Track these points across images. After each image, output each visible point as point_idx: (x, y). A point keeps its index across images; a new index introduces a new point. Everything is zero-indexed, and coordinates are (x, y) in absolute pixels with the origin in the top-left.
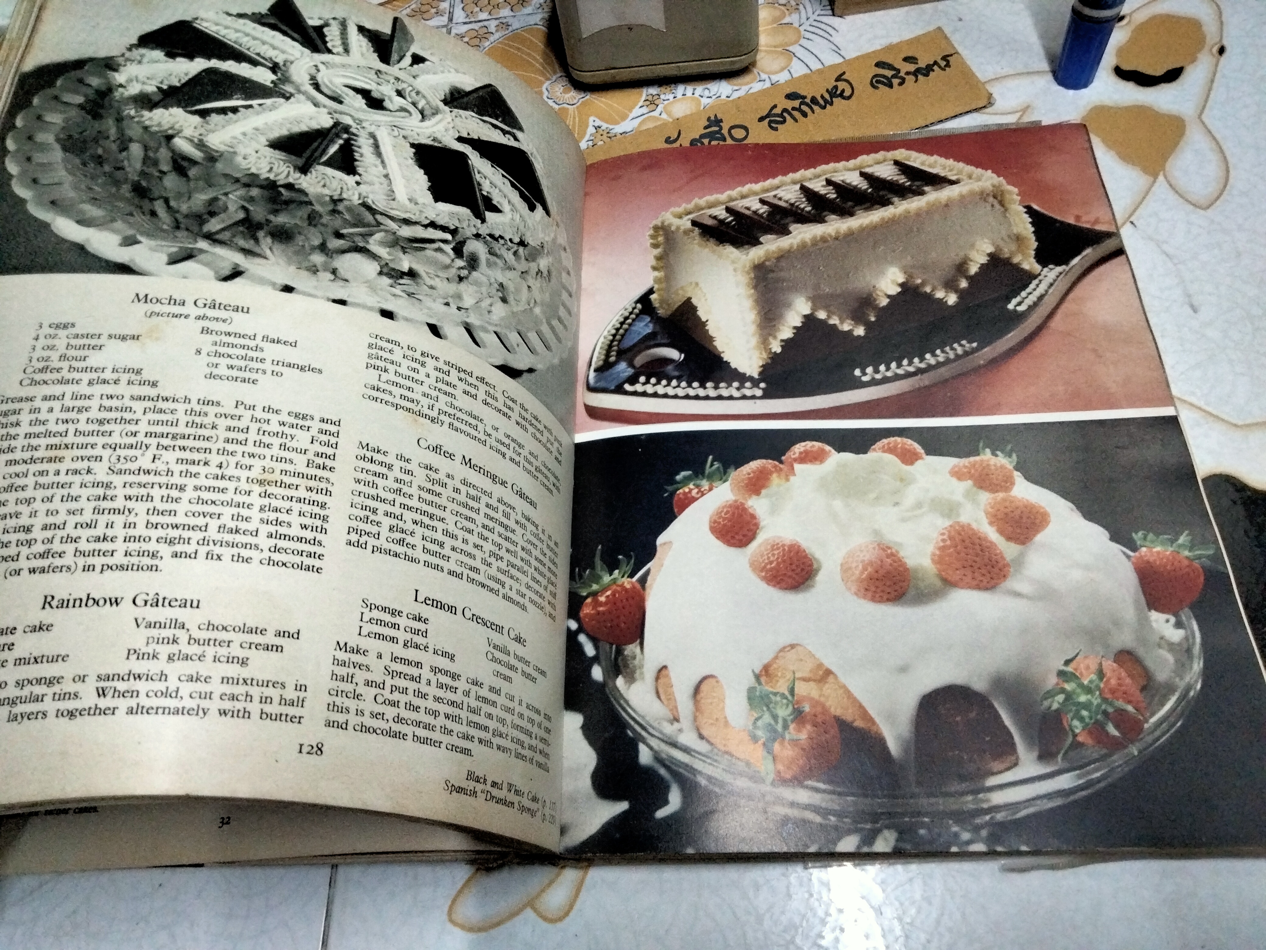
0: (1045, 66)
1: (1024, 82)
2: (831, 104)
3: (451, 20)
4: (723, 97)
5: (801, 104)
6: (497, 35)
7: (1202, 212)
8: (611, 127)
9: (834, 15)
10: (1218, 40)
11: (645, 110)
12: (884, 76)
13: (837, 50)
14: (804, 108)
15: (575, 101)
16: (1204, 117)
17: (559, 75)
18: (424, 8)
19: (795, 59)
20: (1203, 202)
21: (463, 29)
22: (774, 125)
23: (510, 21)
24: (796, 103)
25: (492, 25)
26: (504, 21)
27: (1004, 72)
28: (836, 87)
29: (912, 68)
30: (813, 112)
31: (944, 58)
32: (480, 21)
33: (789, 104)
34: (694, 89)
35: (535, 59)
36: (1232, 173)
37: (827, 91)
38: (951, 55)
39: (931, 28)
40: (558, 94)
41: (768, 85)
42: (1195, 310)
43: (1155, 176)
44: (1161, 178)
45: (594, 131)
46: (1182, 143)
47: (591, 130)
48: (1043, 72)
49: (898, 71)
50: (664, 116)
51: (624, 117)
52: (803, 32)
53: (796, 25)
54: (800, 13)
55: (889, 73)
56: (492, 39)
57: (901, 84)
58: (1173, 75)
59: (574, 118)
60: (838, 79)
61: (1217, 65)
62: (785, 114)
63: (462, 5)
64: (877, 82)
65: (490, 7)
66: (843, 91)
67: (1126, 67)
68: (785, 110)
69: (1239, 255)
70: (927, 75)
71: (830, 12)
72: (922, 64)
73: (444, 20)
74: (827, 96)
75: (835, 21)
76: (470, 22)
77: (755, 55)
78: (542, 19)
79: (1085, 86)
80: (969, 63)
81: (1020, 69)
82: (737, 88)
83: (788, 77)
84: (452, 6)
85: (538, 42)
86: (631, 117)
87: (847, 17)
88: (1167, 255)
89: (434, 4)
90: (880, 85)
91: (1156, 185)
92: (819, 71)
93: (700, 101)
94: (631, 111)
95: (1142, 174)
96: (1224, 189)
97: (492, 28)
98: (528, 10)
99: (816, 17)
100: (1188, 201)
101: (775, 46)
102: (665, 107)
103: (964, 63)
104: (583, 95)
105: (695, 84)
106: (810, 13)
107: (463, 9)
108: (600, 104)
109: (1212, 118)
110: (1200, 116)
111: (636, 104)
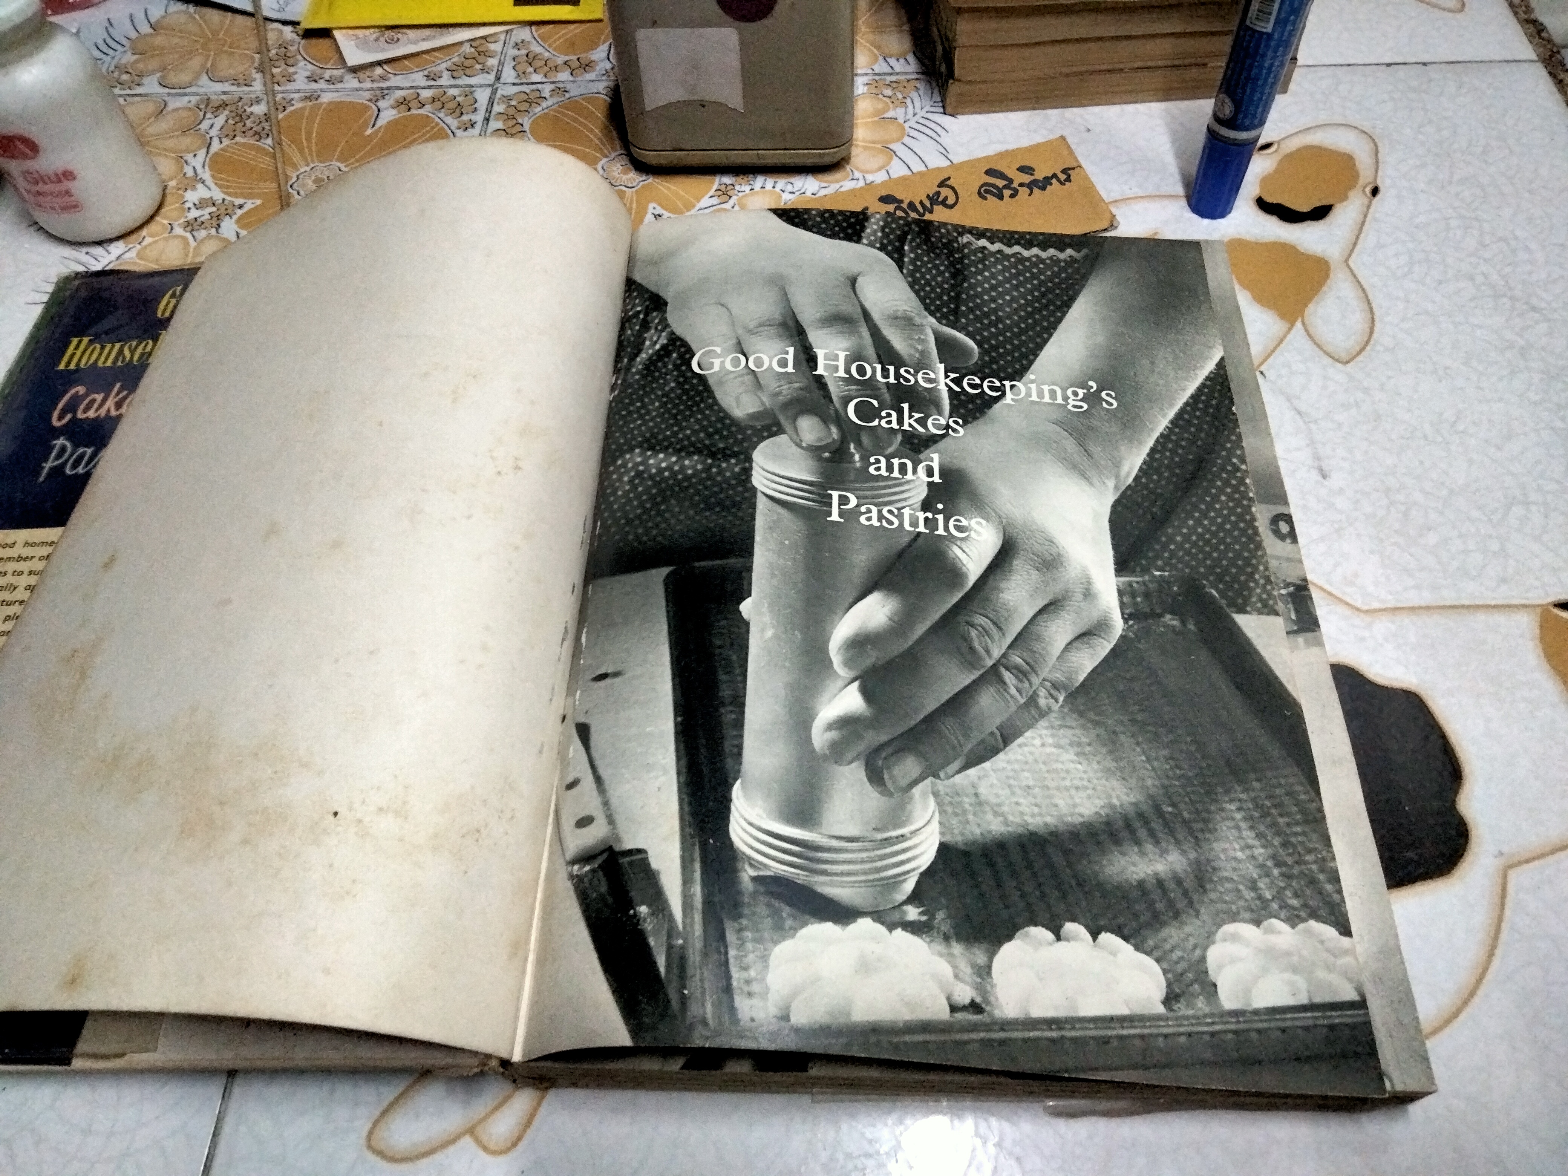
0: (1180, 190)
1: (1154, 206)
2: (932, 212)
3: (498, 78)
4: (808, 194)
5: (896, 209)
6: (550, 102)
7: (1341, 366)
9: (944, 113)
10: (1371, 180)
11: (715, 201)
12: (994, 186)
13: (944, 153)
15: (634, 184)
16: (1351, 262)
17: (619, 152)
18: (468, 63)
19: (895, 157)
20: (1344, 356)
21: (512, 90)
23: (569, 86)
24: (891, 208)
25: (547, 90)
26: (561, 85)
27: (1133, 193)
28: (938, 193)
29: (1027, 179)
31: (1064, 171)
32: (532, 83)
34: (775, 182)
35: (591, 131)
36: (1378, 326)
37: (928, 196)
38: (1073, 169)
39: (1058, 136)
40: (615, 174)
41: (861, 184)
42: (1324, 477)
43: (1292, 323)
44: (1299, 324)
46: (1325, 288)
48: (1179, 196)
49: (1011, 181)
51: (689, 207)
52: (908, 130)
53: (901, 121)
54: (906, 107)
55: (1001, 183)
56: (544, 104)
57: (1012, 196)
58: (1320, 213)
59: (631, 202)
60: (942, 184)
61: (1369, 207)
63: (514, 63)
64: (986, 191)
65: (546, 69)
66: (946, 198)
67: (1269, 199)
69: (1378, 417)
70: (1043, 188)
71: (941, 110)
72: (1039, 175)
73: (491, 78)
74: (927, 203)
75: (946, 120)
76: (521, 84)
77: (849, 150)
78: (605, 88)
79: (1222, 215)
80: (1093, 179)
81: (1151, 191)
82: (825, 185)
83: (886, 177)
84: (501, 63)
85: (600, 115)
86: (697, 208)
87: (960, 117)
88: (1299, 413)
89: (481, 59)
90: (988, 196)
91: (1293, 332)
92: (921, 174)
93: (780, 196)
94: (699, 201)
95: (1278, 319)
96: (1367, 342)
97: (546, 93)
98: (592, 76)
99: (923, 113)
100: (1327, 353)
101: (874, 142)
102: (739, 200)
103: (1087, 178)
104: (644, 178)
105: (777, 176)
106: (918, 109)
107: (514, 68)
108: (663, 190)
109: (1360, 263)
110: (1346, 260)
111: (707, 193)
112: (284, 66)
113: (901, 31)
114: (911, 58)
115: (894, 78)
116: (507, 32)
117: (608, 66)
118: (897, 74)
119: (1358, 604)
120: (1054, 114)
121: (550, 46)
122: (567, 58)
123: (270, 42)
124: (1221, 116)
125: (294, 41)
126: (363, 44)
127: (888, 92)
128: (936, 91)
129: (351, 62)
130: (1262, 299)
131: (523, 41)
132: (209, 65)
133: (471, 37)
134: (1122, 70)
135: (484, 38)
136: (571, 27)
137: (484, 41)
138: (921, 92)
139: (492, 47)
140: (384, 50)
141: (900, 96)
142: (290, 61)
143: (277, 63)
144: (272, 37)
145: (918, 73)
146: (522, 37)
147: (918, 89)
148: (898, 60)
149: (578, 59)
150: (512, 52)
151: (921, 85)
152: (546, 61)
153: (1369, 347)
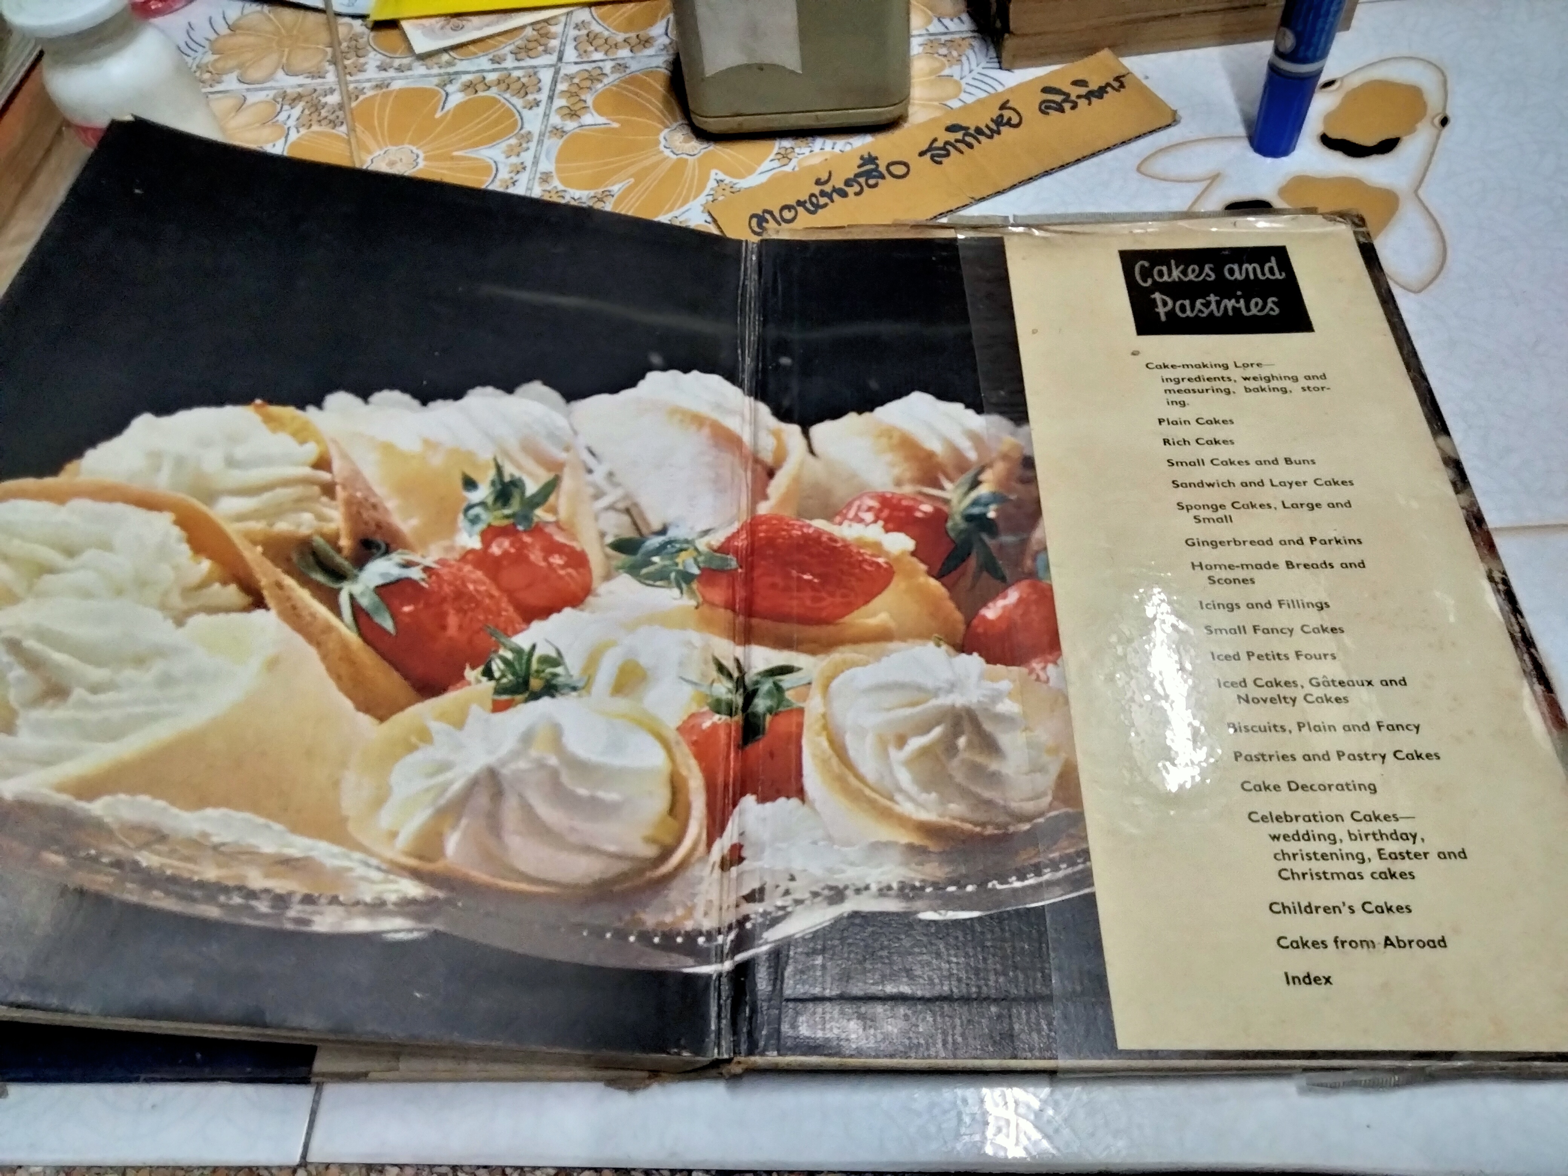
0: (1241, 131)
2: (999, 133)
3: (560, 59)
5: (965, 135)
6: (611, 78)
7: (1412, 295)
8: (735, 181)
9: (1001, 68)
10: (1440, 110)
11: (776, 164)
12: (1053, 102)
14: (968, 139)
15: (696, 152)
16: (1421, 193)
17: (681, 122)
18: (531, 45)
20: (1415, 286)
21: (573, 69)
22: (936, 159)
23: (629, 62)
24: (959, 135)
25: (608, 66)
26: (621, 62)
28: (1001, 116)
29: (1083, 91)
30: (979, 142)
31: (1117, 79)
32: (594, 61)
33: (952, 137)
34: (834, 144)
35: (653, 104)
36: (1450, 254)
37: (992, 120)
38: (1125, 78)
40: (678, 144)
45: (715, 184)
46: (1393, 219)
47: (712, 184)
48: (1239, 137)
49: (1067, 95)
50: (797, 171)
51: (751, 171)
52: (964, 86)
53: (957, 77)
54: (962, 65)
55: (1058, 98)
56: (606, 81)
57: (1072, 109)
58: (1387, 146)
59: (694, 170)
60: (1003, 107)
61: (1438, 137)
62: (949, 147)
63: (575, 43)
64: (1047, 107)
65: (607, 47)
66: (1010, 119)
67: (1334, 135)
68: (947, 143)
70: (1101, 97)
71: (997, 65)
72: (1094, 86)
73: (553, 58)
74: (993, 126)
75: (1002, 75)
76: (583, 62)
77: (907, 107)
78: (665, 61)
79: (1286, 152)
81: (1212, 133)
84: (563, 44)
85: (659, 87)
86: (758, 171)
87: (1015, 71)
89: (543, 41)
90: (1049, 111)
94: (759, 165)
96: (1440, 271)
97: (607, 70)
98: (649, 51)
99: (980, 70)
100: (1397, 283)
101: (931, 100)
102: (799, 162)
103: (1140, 83)
104: (705, 145)
105: (836, 137)
106: (974, 66)
107: (576, 48)
108: (726, 156)
109: (1430, 193)
110: (1416, 192)
111: (768, 156)
112: (354, 59)
114: (965, 17)
115: (948, 37)
116: (568, 14)
117: (666, 41)
118: (952, 33)
121: (610, 25)
122: (627, 35)
123: (340, 36)
124: (1281, 49)
125: (363, 34)
126: (430, 33)
127: (943, 51)
128: (991, 47)
129: (418, 49)
131: (583, 22)
132: (284, 60)
133: (533, 20)
135: (546, 21)
137: (546, 24)
138: (976, 49)
139: (553, 29)
140: (450, 37)
141: (955, 54)
142: (360, 53)
143: (348, 56)
144: (342, 31)
145: (973, 31)
146: (582, 18)
147: (972, 46)
148: (952, 20)
149: (638, 36)
150: (573, 33)
151: (976, 43)
152: (606, 40)
153: (1441, 276)
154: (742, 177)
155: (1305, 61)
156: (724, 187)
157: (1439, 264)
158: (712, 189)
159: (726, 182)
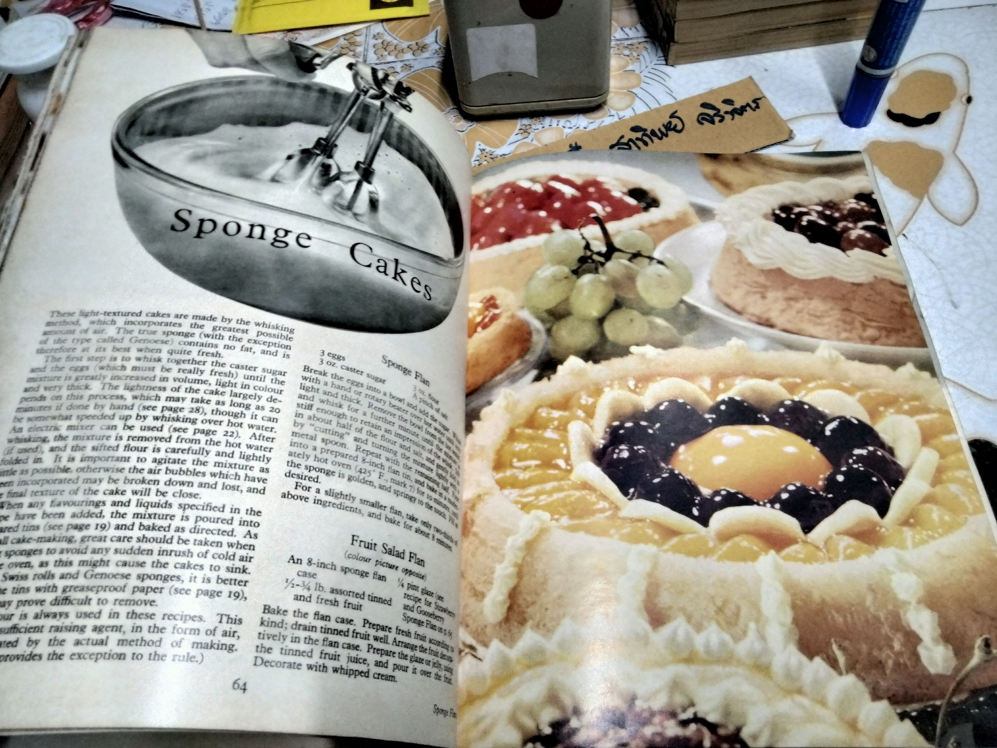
0: (833, 108)
1: (818, 120)
2: (667, 136)
3: (365, 61)
4: (581, 128)
5: (643, 135)
6: (403, 75)
7: (958, 228)
8: (493, 150)
9: (667, 64)
10: (966, 91)
11: (520, 137)
12: (708, 115)
13: (670, 93)
14: (645, 138)
15: (464, 129)
16: (958, 152)
17: (452, 107)
19: (637, 98)
20: (959, 219)
23: (412, 63)
24: (639, 135)
25: (398, 67)
26: (407, 63)
27: (800, 113)
28: (670, 123)
29: (729, 108)
30: (653, 142)
31: (755, 101)
32: (389, 63)
33: (634, 135)
34: (559, 121)
35: (432, 93)
36: (981, 197)
37: (664, 125)
38: (760, 99)
39: (748, 76)
40: (451, 123)
41: (616, 119)
42: (955, 307)
43: (921, 198)
44: (926, 200)
45: (480, 153)
46: (941, 172)
47: (477, 152)
48: (832, 113)
49: (719, 111)
50: (535, 142)
51: (503, 142)
52: (643, 78)
53: (637, 72)
54: (640, 62)
55: (711, 112)
56: (399, 77)
57: (721, 121)
58: (932, 118)
59: (464, 142)
60: (672, 116)
61: (966, 111)
62: (631, 143)
63: (374, 49)
64: (704, 119)
65: (396, 52)
66: (676, 126)
67: (896, 111)
68: (630, 140)
69: (988, 263)
70: (741, 114)
71: (664, 62)
72: (738, 105)
74: (663, 130)
75: (668, 70)
76: (381, 64)
77: (607, 96)
78: (438, 62)
79: (865, 125)
80: (774, 104)
81: (813, 110)
82: (591, 121)
83: (632, 114)
84: (366, 50)
85: (435, 81)
86: (508, 143)
87: (677, 66)
88: (932, 262)
89: (352, 48)
90: (704, 122)
91: (922, 206)
92: (657, 110)
93: (563, 131)
94: (508, 137)
95: (910, 196)
96: (975, 208)
97: (398, 69)
98: (426, 55)
99: (652, 66)
100: (946, 218)
101: (622, 89)
102: (535, 135)
103: (770, 106)
104: (470, 124)
105: (559, 117)
106: (648, 64)
107: (375, 53)
108: (484, 132)
109: (964, 153)
110: (954, 151)
111: (513, 132)
113: (631, 8)
114: (639, 27)
115: (629, 42)
116: (367, 28)
117: (436, 47)
118: (631, 39)
119: (988, 396)
120: (741, 60)
121: (397, 36)
122: (409, 43)
124: (866, 59)
127: (627, 52)
128: (659, 49)
130: (898, 182)
131: (378, 34)
133: (344, 33)
134: (787, 27)
135: (353, 33)
136: (409, 21)
137: (352, 35)
138: (649, 50)
139: (358, 39)
141: (635, 54)
145: (645, 37)
146: (378, 31)
147: (646, 49)
148: (630, 29)
149: (417, 44)
150: (372, 42)
151: (648, 46)
152: (395, 47)
153: (976, 212)
154: (497, 147)
155: (883, 67)
156: (486, 154)
157: (974, 204)
158: (478, 156)
159: (487, 151)
